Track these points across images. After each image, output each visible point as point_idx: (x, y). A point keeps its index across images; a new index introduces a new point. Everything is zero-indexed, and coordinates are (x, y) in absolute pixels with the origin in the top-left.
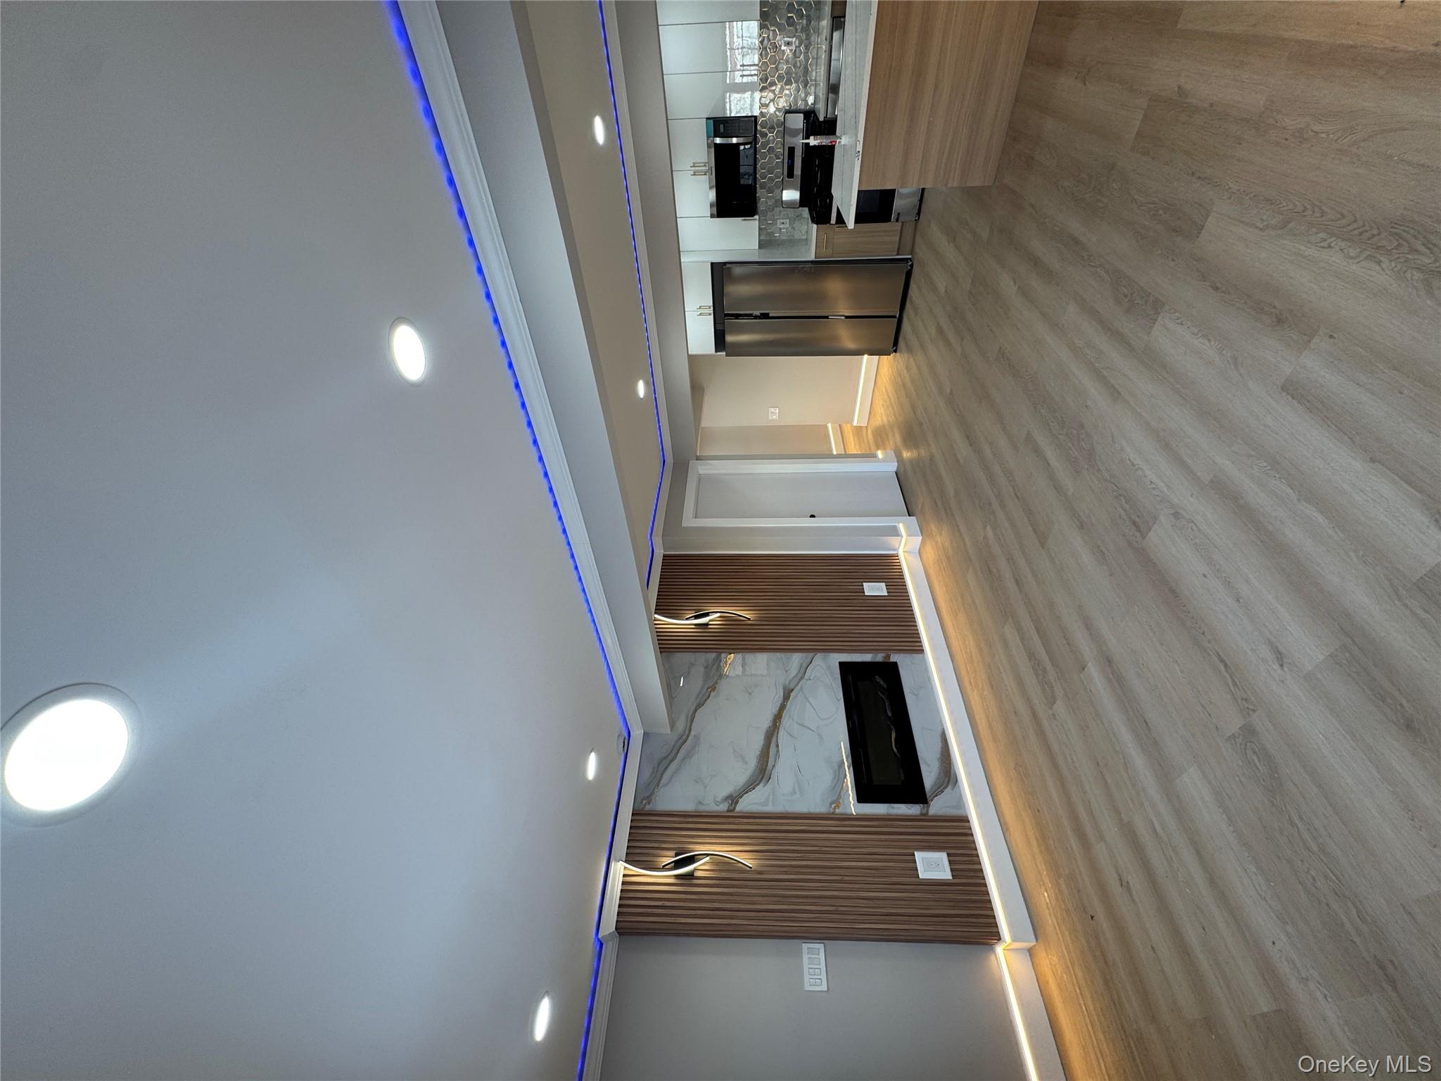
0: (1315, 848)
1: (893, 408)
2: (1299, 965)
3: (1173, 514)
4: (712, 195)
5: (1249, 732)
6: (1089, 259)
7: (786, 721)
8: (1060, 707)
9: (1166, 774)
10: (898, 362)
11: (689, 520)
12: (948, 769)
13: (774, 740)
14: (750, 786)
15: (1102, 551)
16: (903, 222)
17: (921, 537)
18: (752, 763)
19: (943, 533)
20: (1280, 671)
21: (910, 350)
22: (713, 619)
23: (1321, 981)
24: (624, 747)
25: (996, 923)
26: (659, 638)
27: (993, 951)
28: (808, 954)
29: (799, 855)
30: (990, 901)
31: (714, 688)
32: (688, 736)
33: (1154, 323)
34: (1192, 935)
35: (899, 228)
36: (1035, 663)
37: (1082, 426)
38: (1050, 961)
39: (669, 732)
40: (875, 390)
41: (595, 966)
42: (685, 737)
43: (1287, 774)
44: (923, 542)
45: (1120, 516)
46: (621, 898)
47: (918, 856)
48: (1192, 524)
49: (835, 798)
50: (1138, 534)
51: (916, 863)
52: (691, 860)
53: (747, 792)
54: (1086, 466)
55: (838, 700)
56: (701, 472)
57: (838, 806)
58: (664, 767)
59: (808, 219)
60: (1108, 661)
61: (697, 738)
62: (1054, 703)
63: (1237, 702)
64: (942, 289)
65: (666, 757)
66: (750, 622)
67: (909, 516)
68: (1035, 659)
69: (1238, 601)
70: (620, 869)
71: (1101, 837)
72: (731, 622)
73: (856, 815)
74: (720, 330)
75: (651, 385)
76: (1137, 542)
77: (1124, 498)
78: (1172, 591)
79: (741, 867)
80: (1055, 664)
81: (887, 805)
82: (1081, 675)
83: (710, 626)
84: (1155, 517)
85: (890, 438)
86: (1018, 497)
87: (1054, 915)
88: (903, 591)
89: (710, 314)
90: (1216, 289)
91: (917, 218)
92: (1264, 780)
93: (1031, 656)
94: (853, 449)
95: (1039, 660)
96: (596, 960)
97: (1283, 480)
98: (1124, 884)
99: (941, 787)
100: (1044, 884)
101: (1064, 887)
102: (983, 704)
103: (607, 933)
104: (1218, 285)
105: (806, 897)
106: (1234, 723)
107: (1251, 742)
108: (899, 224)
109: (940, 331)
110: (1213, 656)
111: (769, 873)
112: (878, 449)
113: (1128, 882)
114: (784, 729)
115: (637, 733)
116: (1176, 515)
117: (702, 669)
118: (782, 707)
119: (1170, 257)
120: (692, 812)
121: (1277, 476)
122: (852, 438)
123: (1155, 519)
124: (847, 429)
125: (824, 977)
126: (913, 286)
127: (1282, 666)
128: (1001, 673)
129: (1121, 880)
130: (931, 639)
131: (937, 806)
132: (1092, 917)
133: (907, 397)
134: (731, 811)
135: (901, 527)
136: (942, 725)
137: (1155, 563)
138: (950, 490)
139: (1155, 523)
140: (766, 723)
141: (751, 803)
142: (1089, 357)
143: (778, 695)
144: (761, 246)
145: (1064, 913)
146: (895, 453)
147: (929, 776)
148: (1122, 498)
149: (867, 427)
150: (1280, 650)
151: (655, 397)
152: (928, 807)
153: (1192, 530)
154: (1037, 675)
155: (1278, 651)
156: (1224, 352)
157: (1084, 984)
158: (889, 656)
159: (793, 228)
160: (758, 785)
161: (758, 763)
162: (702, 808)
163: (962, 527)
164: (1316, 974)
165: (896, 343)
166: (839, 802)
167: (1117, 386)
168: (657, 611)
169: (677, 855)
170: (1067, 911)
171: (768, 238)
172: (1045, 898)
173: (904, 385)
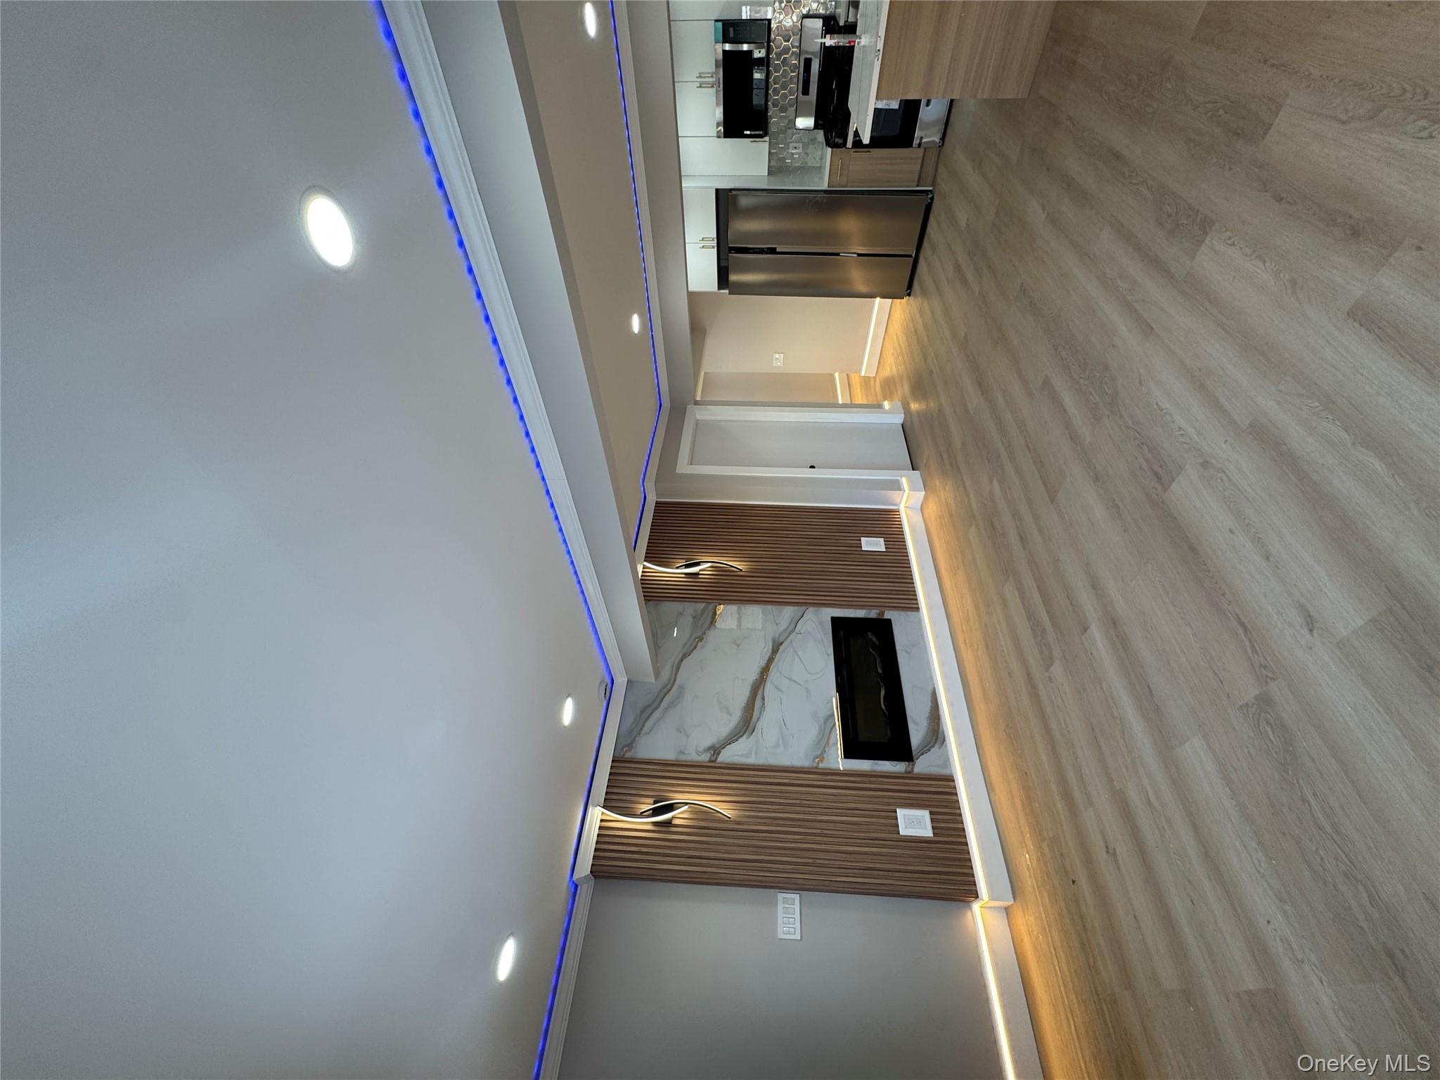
0: (1329, 829)
1: (903, 357)
2: (1295, 947)
3: (1201, 464)
4: (719, 113)
5: (1265, 700)
6: (1130, 176)
7: (773, 675)
8: (1057, 669)
9: (1166, 741)
10: (911, 305)
11: (684, 467)
12: (936, 729)
13: (760, 692)
14: (733, 738)
15: (1116, 505)
16: (925, 149)
17: (924, 493)
18: (737, 715)
19: (947, 488)
20: (1308, 636)
21: (925, 293)
22: (703, 568)
23: (1318, 965)
24: (605, 694)
25: (975, 882)
26: (644, 586)
27: (970, 908)
28: (783, 903)
29: (777, 807)
30: (970, 860)
31: (701, 639)
32: (672, 687)
33: (1200, 245)
34: (1179, 907)
35: (922, 154)
36: (1033, 624)
37: (1107, 368)
38: (1027, 921)
39: (654, 681)
40: (886, 338)
41: (569, 907)
42: (668, 687)
43: (1305, 747)
44: (926, 498)
45: (1140, 467)
46: (597, 843)
47: (901, 813)
48: (1223, 474)
49: (818, 753)
50: (1159, 487)
51: (897, 819)
52: (670, 808)
53: (730, 744)
54: (1107, 413)
55: (828, 655)
56: (698, 417)
57: (822, 760)
58: (648, 714)
59: (823, 143)
60: (1113, 623)
61: (682, 688)
62: (1052, 665)
63: (1255, 670)
64: (963, 222)
65: (649, 706)
66: (741, 573)
67: (913, 470)
68: (1035, 619)
69: (1268, 559)
70: (597, 814)
71: (1090, 803)
72: (721, 572)
73: (844, 770)
74: (723, 267)
75: (648, 323)
76: (1157, 495)
77: (1148, 447)
78: (1193, 549)
79: (719, 817)
80: (1055, 625)
81: (872, 761)
82: (1083, 637)
83: (700, 576)
84: (1180, 466)
85: (898, 389)
86: (1029, 449)
87: (1034, 876)
88: (902, 547)
89: (713, 247)
90: (1280, 200)
91: (940, 144)
92: (1276, 752)
93: (1031, 616)
94: (860, 399)
95: (1038, 621)
96: (571, 901)
97: (1337, 422)
98: (1111, 851)
99: (928, 746)
100: (1026, 845)
101: (1046, 850)
102: (977, 665)
103: (582, 876)
104: (1284, 195)
105: (785, 849)
106: (1249, 690)
107: (1266, 712)
108: (921, 150)
109: (958, 268)
110: (1232, 618)
111: (746, 823)
112: (885, 400)
113: (1114, 850)
114: (771, 682)
115: (621, 681)
116: (1205, 465)
117: (690, 619)
118: (770, 660)
119: (1227, 166)
120: (672, 761)
121: (1331, 417)
122: (859, 390)
123: (1181, 469)
124: (855, 380)
125: (798, 925)
126: (932, 220)
127: (1311, 631)
128: (997, 633)
129: (1107, 847)
130: (927, 596)
131: (923, 765)
132: (1074, 882)
133: (918, 343)
134: (712, 762)
135: (904, 481)
136: (934, 684)
137: (1175, 518)
138: (957, 441)
139: (1179, 474)
140: (753, 675)
141: (734, 754)
142: (1121, 289)
143: (767, 648)
144: (770, 173)
145: (1045, 876)
146: (902, 404)
147: (917, 734)
148: (1145, 447)
149: (875, 378)
150: (1311, 614)
151: (652, 335)
152: (914, 765)
153: (1222, 480)
154: (1035, 636)
155: (1309, 616)
156: (1282, 275)
157: (1059, 945)
158: (883, 613)
159: (807, 154)
160: (741, 736)
161: (742, 715)
162: (683, 758)
163: (968, 483)
164: (1313, 958)
165: (910, 286)
166: (824, 758)
167: (1150, 322)
168: (647, 559)
169: (655, 802)
170: (1048, 874)
171: (779, 164)
172: (1026, 859)
173: (916, 331)
